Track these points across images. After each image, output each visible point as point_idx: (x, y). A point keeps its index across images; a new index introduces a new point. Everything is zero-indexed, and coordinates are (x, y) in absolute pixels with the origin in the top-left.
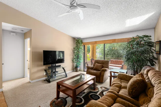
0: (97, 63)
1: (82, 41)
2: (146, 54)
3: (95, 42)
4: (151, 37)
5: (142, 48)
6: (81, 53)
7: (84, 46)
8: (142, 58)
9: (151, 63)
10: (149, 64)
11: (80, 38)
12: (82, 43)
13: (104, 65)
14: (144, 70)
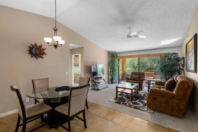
0: (134, 75)
1: (116, 55)
2: (175, 66)
3: (130, 56)
4: (178, 54)
5: (172, 62)
6: (116, 66)
7: (119, 59)
8: (172, 70)
9: (178, 73)
10: (177, 73)
11: (115, 52)
12: (117, 57)
13: (141, 76)
14: (174, 77)
